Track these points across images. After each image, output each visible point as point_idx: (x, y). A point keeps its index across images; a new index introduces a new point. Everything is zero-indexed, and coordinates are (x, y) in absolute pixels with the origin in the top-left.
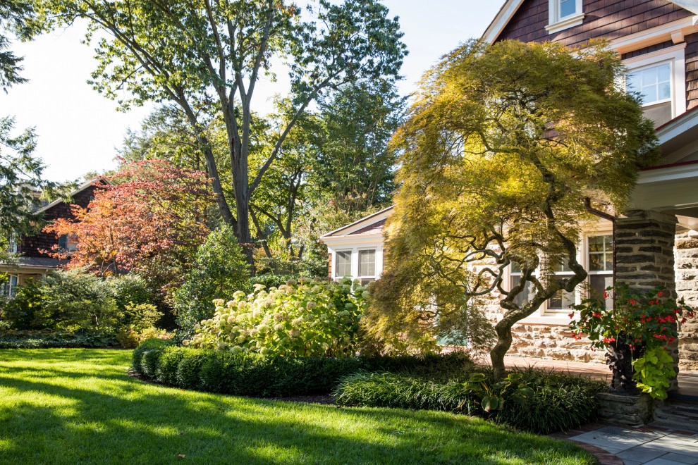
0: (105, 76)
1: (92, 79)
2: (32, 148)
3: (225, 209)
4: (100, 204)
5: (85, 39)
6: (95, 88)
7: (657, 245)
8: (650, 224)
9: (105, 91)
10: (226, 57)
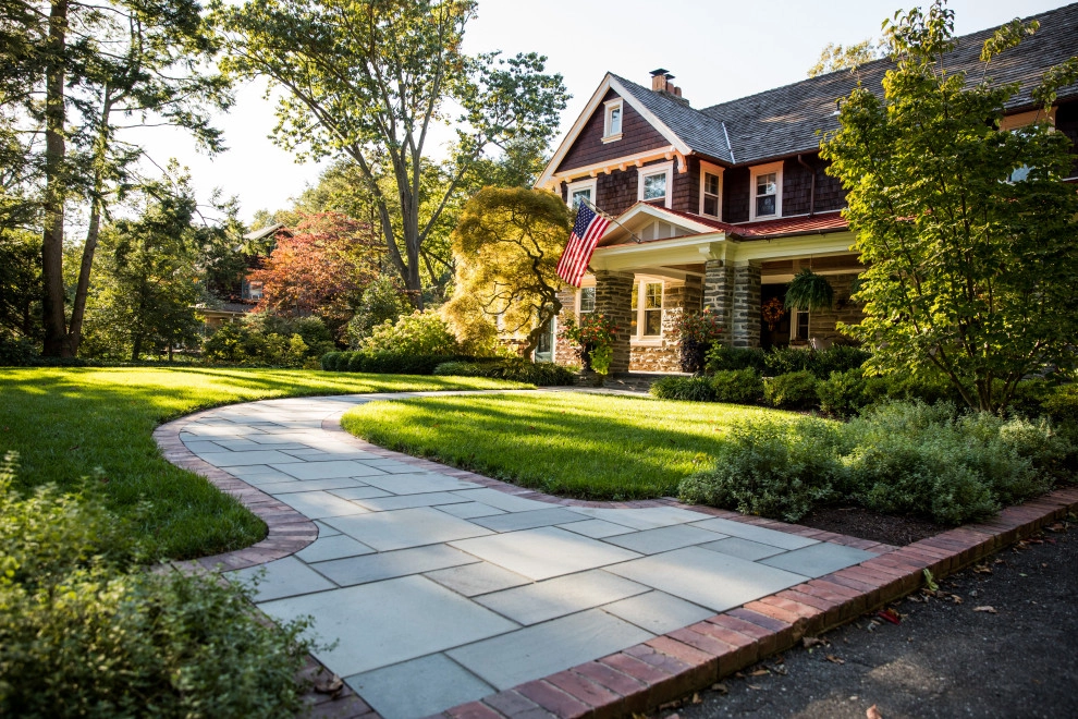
0: (285, 131)
1: (272, 134)
2: (236, 211)
3: (397, 256)
5: (265, 94)
6: (276, 143)
7: (614, 290)
8: (610, 279)
9: (284, 145)
10: (397, 117)
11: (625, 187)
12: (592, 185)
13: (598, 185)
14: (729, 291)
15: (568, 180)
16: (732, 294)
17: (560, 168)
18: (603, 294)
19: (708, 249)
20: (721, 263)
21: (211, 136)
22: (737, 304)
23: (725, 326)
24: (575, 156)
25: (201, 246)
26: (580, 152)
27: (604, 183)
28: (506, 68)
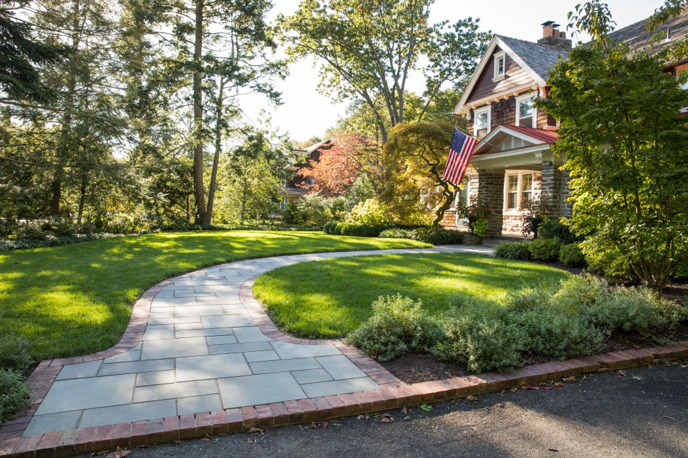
0: (324, 85)
1: (317, 88)
4: (326, 157)
5: (313, 65)
6: (319, 93)
7: (490, 182)
8: (487, 174)
9: (325, 93)
11: (508, 110)
12: (488, 110)
13: (492, 109)
14: (558, 183)
15: (473, 108)
16: (560, 184)
17: (468, 100)
18: (483, 185)
19: (540, 155)
20: (551, 164)
21: (275, 96)
22: (564, 191)
23: (555, 206)
24: (477, 91)
25: (268, 162)
26: (481, 89)
27: (496, 108)
28: (453, 30)
